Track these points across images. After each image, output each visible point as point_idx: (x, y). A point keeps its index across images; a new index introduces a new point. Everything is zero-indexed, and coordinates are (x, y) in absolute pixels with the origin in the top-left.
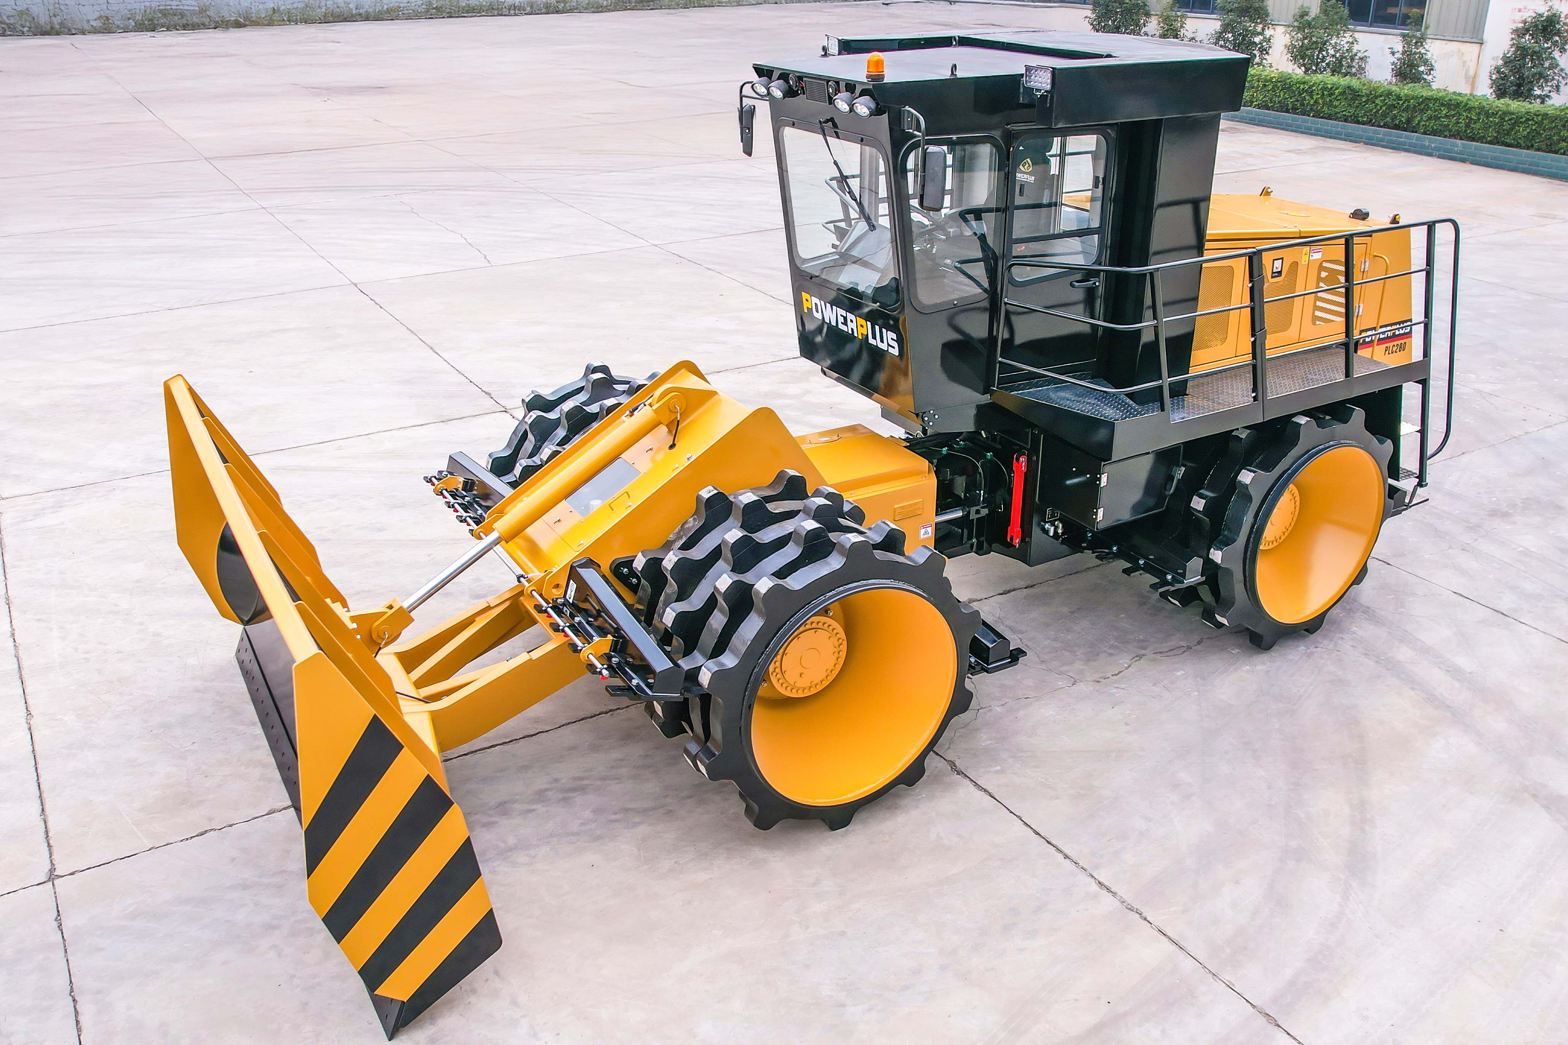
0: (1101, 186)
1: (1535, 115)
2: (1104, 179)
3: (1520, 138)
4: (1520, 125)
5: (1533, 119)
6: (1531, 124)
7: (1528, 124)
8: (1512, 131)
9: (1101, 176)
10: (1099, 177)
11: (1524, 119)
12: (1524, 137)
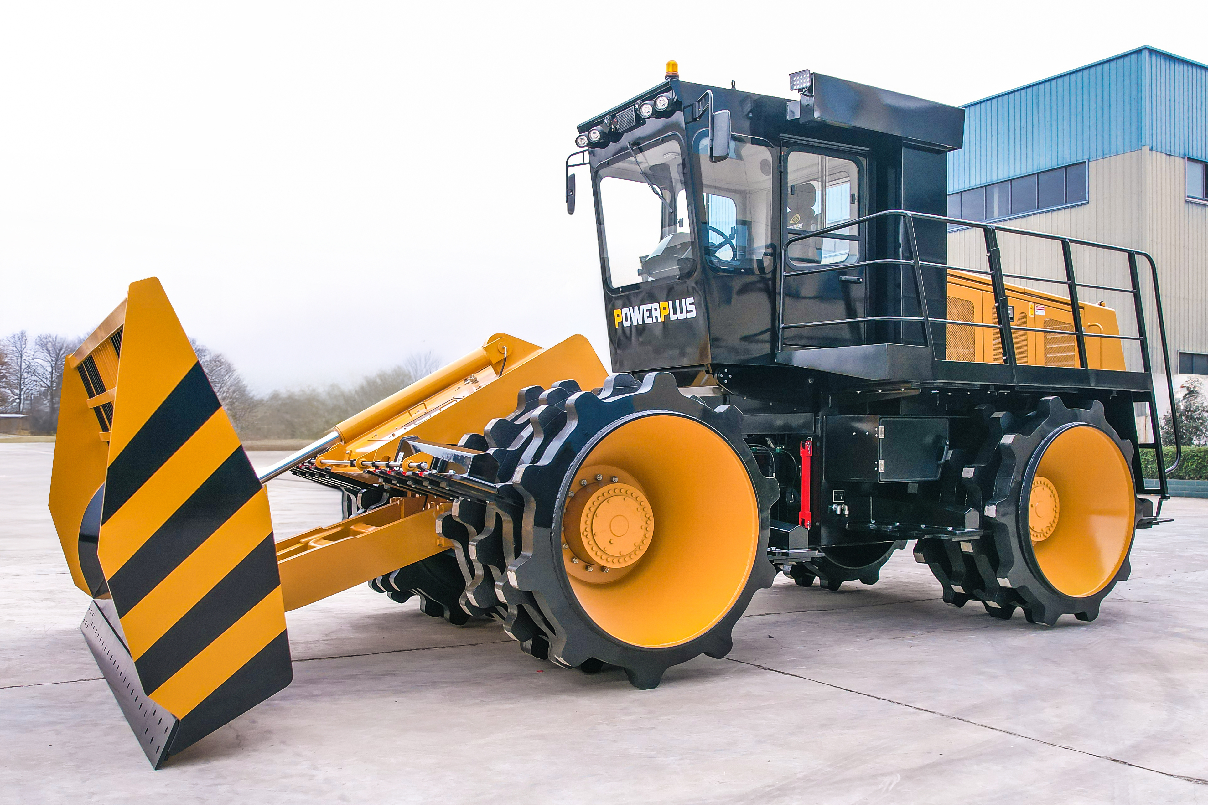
0: (857, 203)
1: (1198, 452)
2: (859, 197)
3: (1190, 471)
4: (1188, 461)
5: (1197, 455)
6: (1197, 459)
7: (1194, 459)
8: (1183, 466)
9: (857, 194)
10: (854, 194)
11: (1190, 455)
12: (1193, 469)
